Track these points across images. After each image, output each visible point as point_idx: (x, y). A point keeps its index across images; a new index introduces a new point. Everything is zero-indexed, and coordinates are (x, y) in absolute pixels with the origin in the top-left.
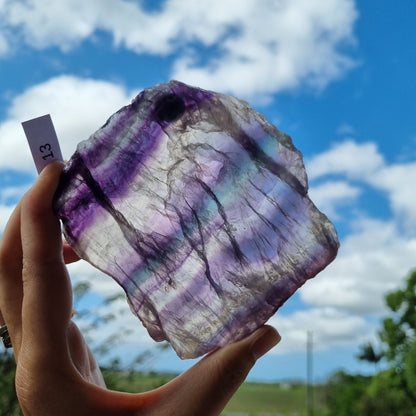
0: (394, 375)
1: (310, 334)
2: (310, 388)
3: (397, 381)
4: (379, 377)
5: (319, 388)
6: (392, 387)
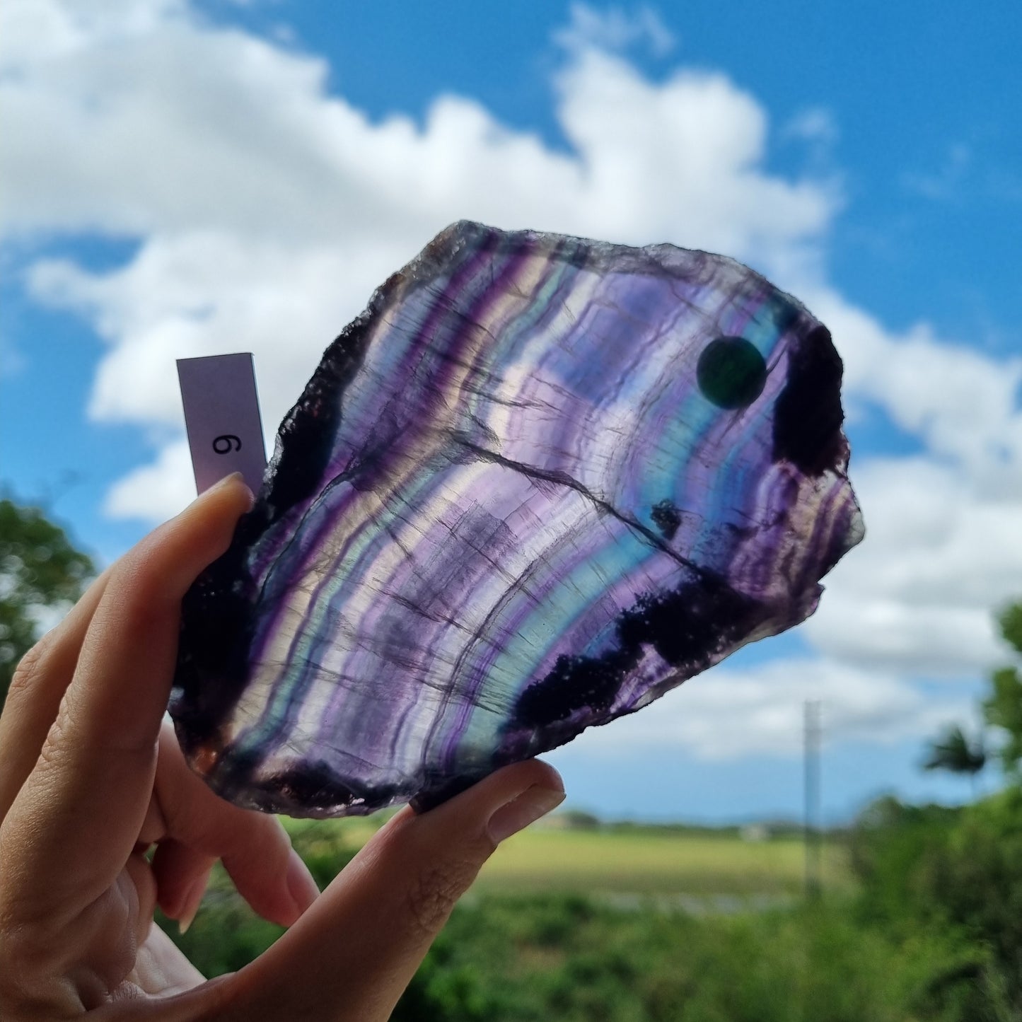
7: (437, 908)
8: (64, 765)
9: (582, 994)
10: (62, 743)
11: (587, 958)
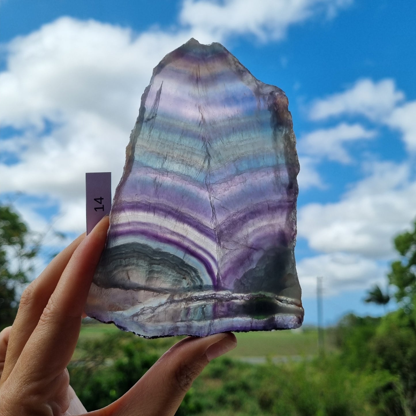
0: (402, 315)
1: (319, 280)
2: (321, 331)
3: (406, 321)
4: (388, 318)
5: (330, 331)
6: (400, 327)
7: (186, 381)
8: (51, 322)
9: (230, 397)
10: (50, 314)
11: (232, 383)
